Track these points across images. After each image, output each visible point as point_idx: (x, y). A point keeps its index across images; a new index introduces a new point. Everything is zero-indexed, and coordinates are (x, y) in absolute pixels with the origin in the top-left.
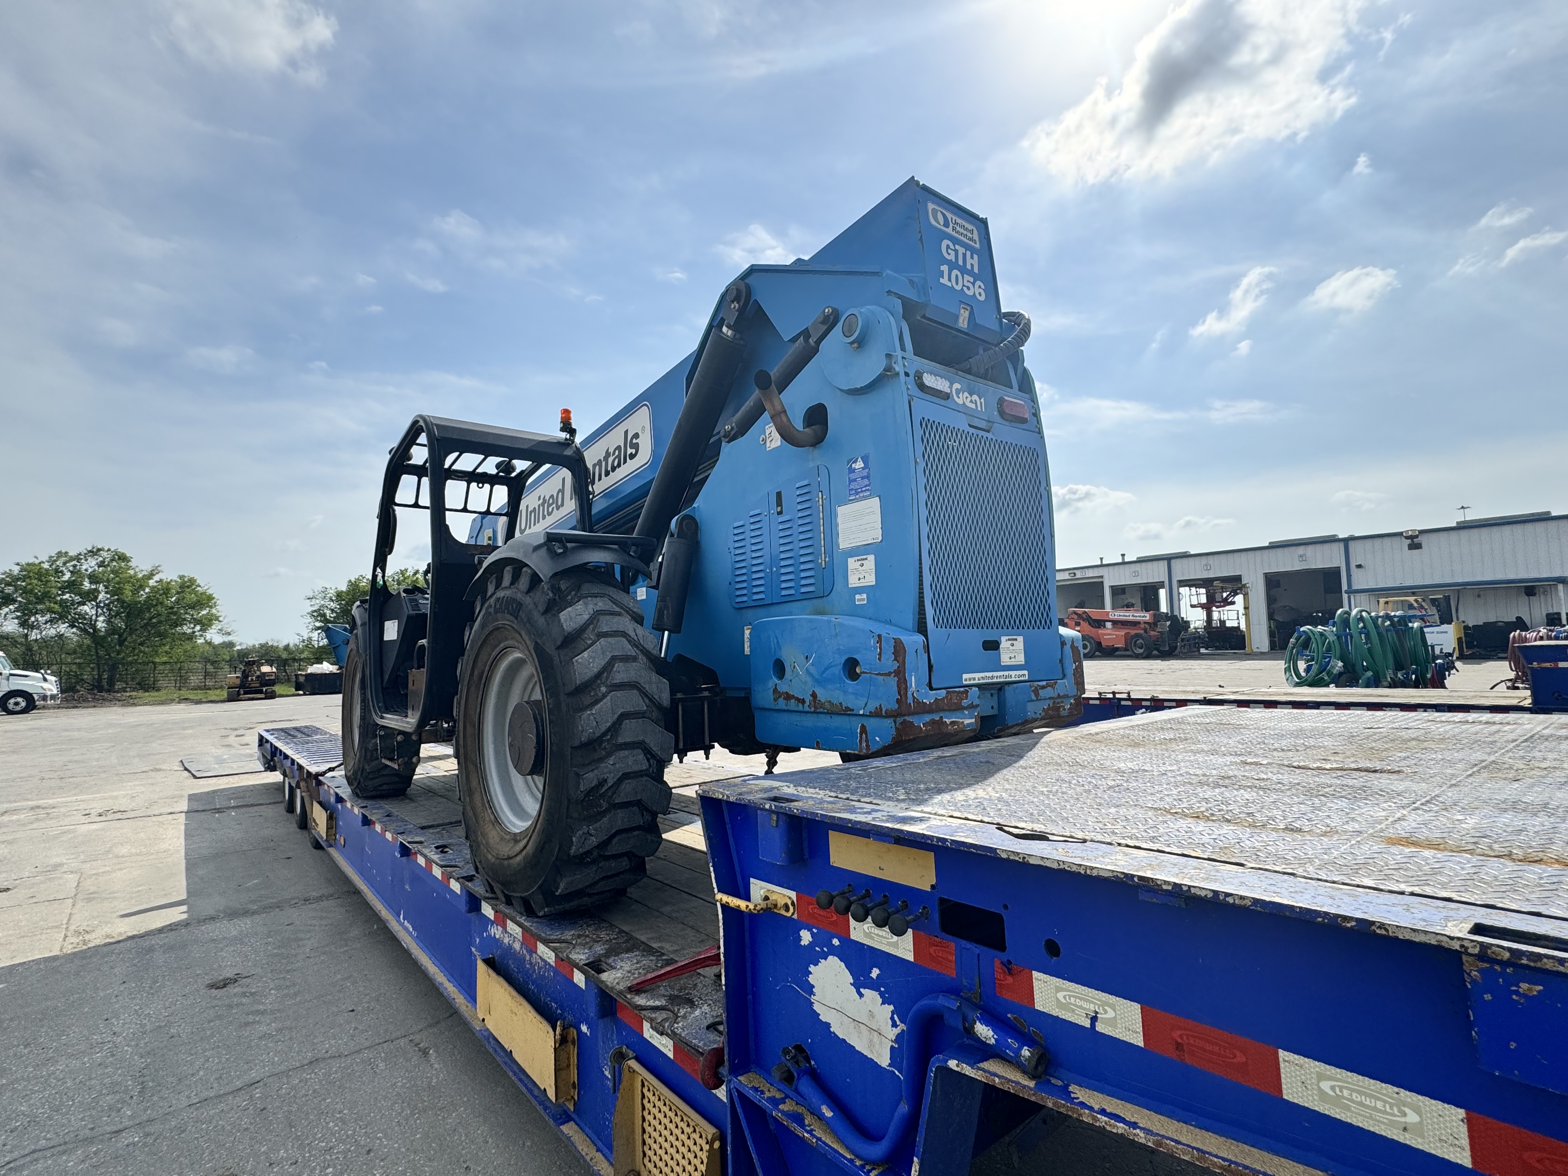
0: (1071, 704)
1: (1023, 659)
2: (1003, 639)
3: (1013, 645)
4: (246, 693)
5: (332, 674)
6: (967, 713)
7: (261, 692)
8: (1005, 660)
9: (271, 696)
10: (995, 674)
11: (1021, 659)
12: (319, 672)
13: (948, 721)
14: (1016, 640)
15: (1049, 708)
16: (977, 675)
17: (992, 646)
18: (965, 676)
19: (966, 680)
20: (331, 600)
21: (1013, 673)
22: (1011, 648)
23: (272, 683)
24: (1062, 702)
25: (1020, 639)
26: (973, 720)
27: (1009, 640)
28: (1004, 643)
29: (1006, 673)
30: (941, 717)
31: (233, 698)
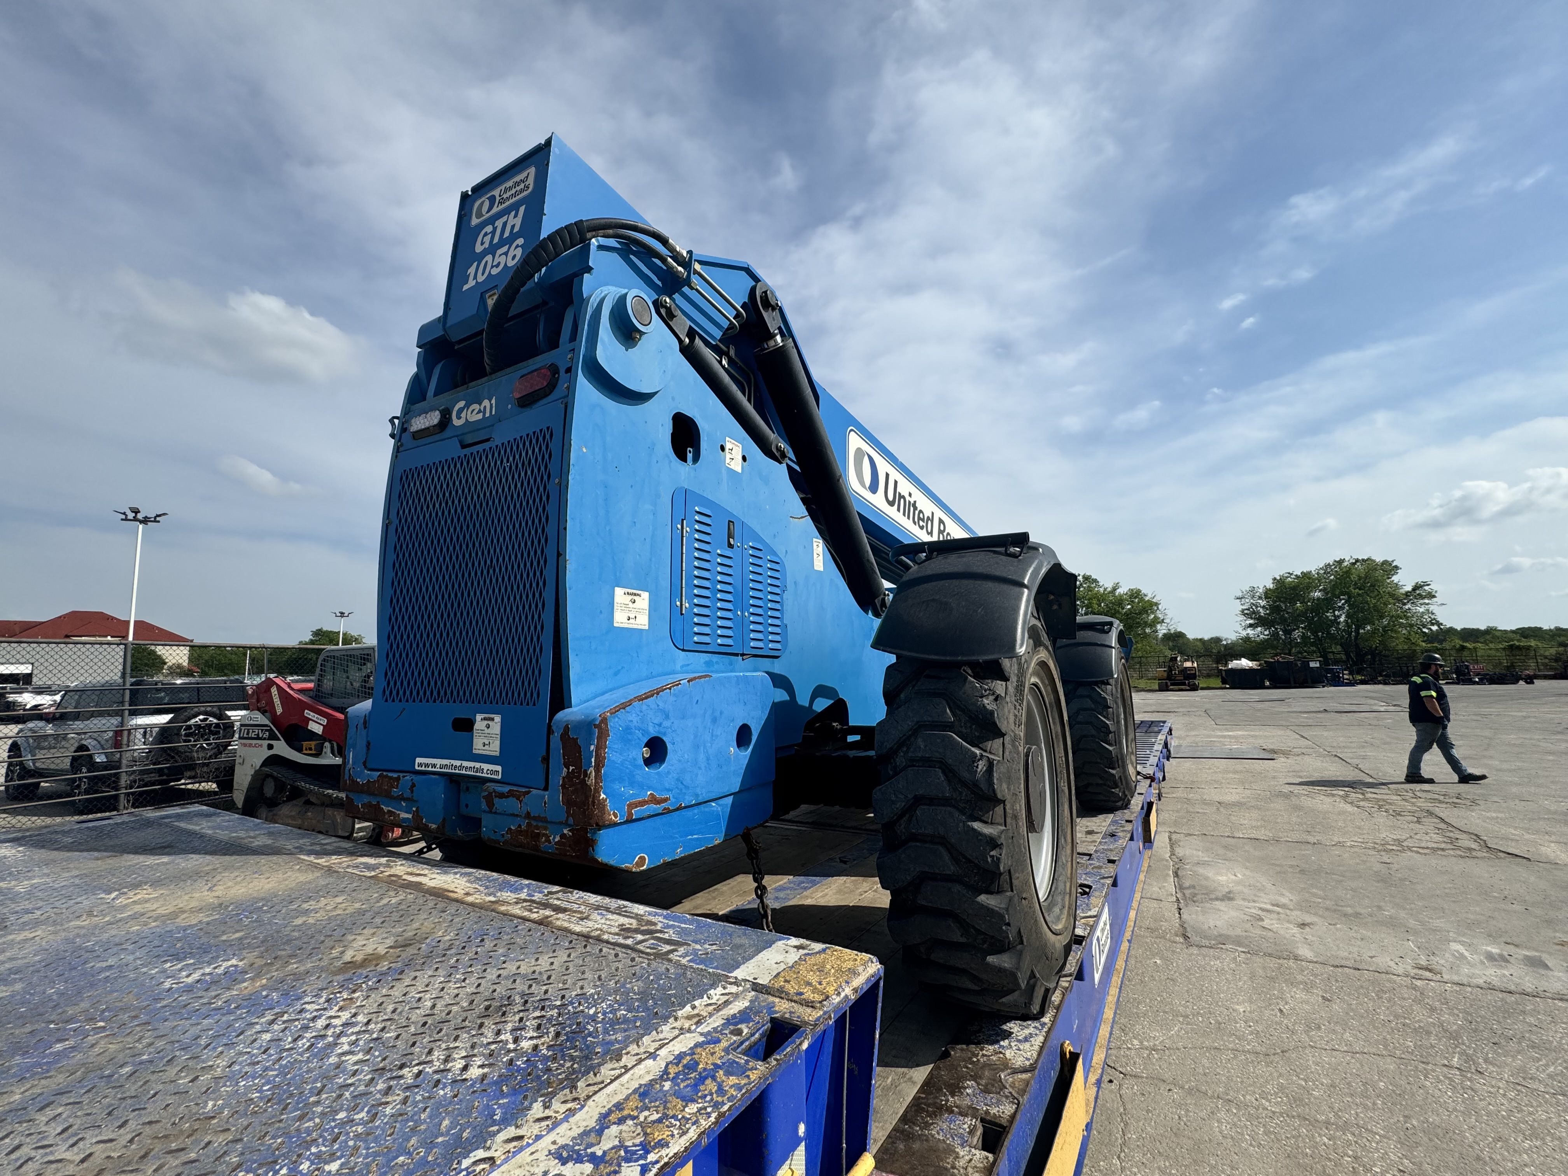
0: (563, 836)
1: (498, 749)
2: (479, 717)
3: (488, 727)
4: (1172, 684)
5: (1251, 670)
6: (404, 805)
7: (1184, 684)
8: (478, 746)
9: (1194, 688)
10: (466, 764)
11: (494, 748)
12: (1239, 667)
13: (385, 809)
14: (493, 719)
15: (519, 831)
16: (438, 762)
17: (465, 726)
18: (419, 760)
19: (420, 765)
20: (1260, 598)
21: (486, 767)
22: (487, 731)
23: (1194, 676)
24: (546, 829)
25: (498, 718)
26: (410, 816)
27: (485, 719)
28: (480, 723)
29: (477, 765)
30: (378, 802)
31: (1163, 688)
